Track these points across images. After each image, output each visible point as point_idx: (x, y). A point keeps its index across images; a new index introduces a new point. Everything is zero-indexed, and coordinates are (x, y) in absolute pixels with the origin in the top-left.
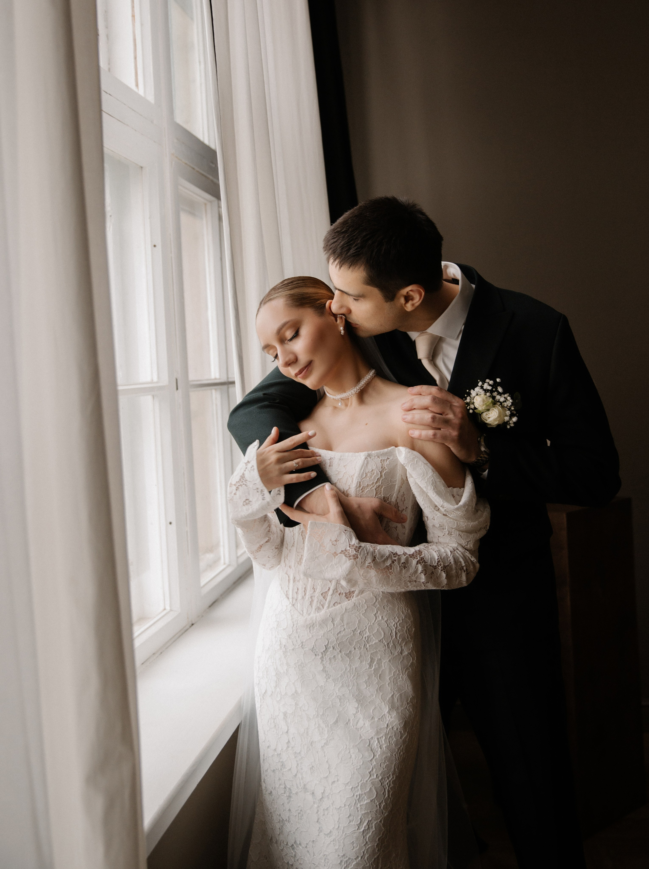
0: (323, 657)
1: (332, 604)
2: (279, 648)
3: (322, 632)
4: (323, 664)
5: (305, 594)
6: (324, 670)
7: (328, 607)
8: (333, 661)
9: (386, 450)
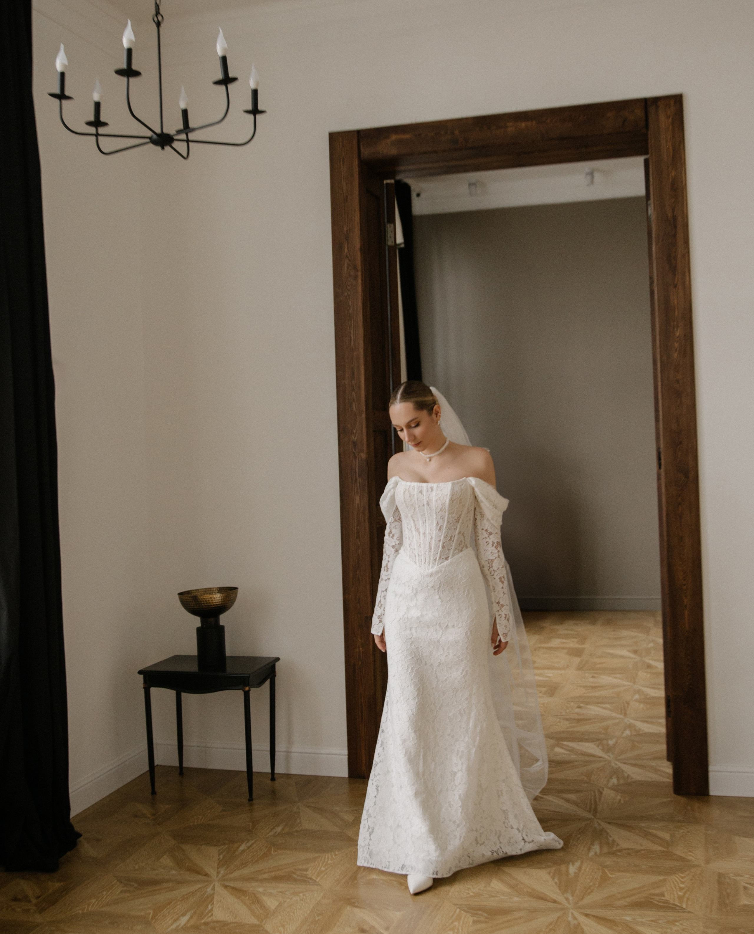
0: (438, 590)
1: (439, 564)
2: (411, 591)
3: (437, 577)
4: (439, 595)
5: (426, 561)
6: (440, 598)
7: (438, 565)
8: (444, 592)
9: (461, 480)
